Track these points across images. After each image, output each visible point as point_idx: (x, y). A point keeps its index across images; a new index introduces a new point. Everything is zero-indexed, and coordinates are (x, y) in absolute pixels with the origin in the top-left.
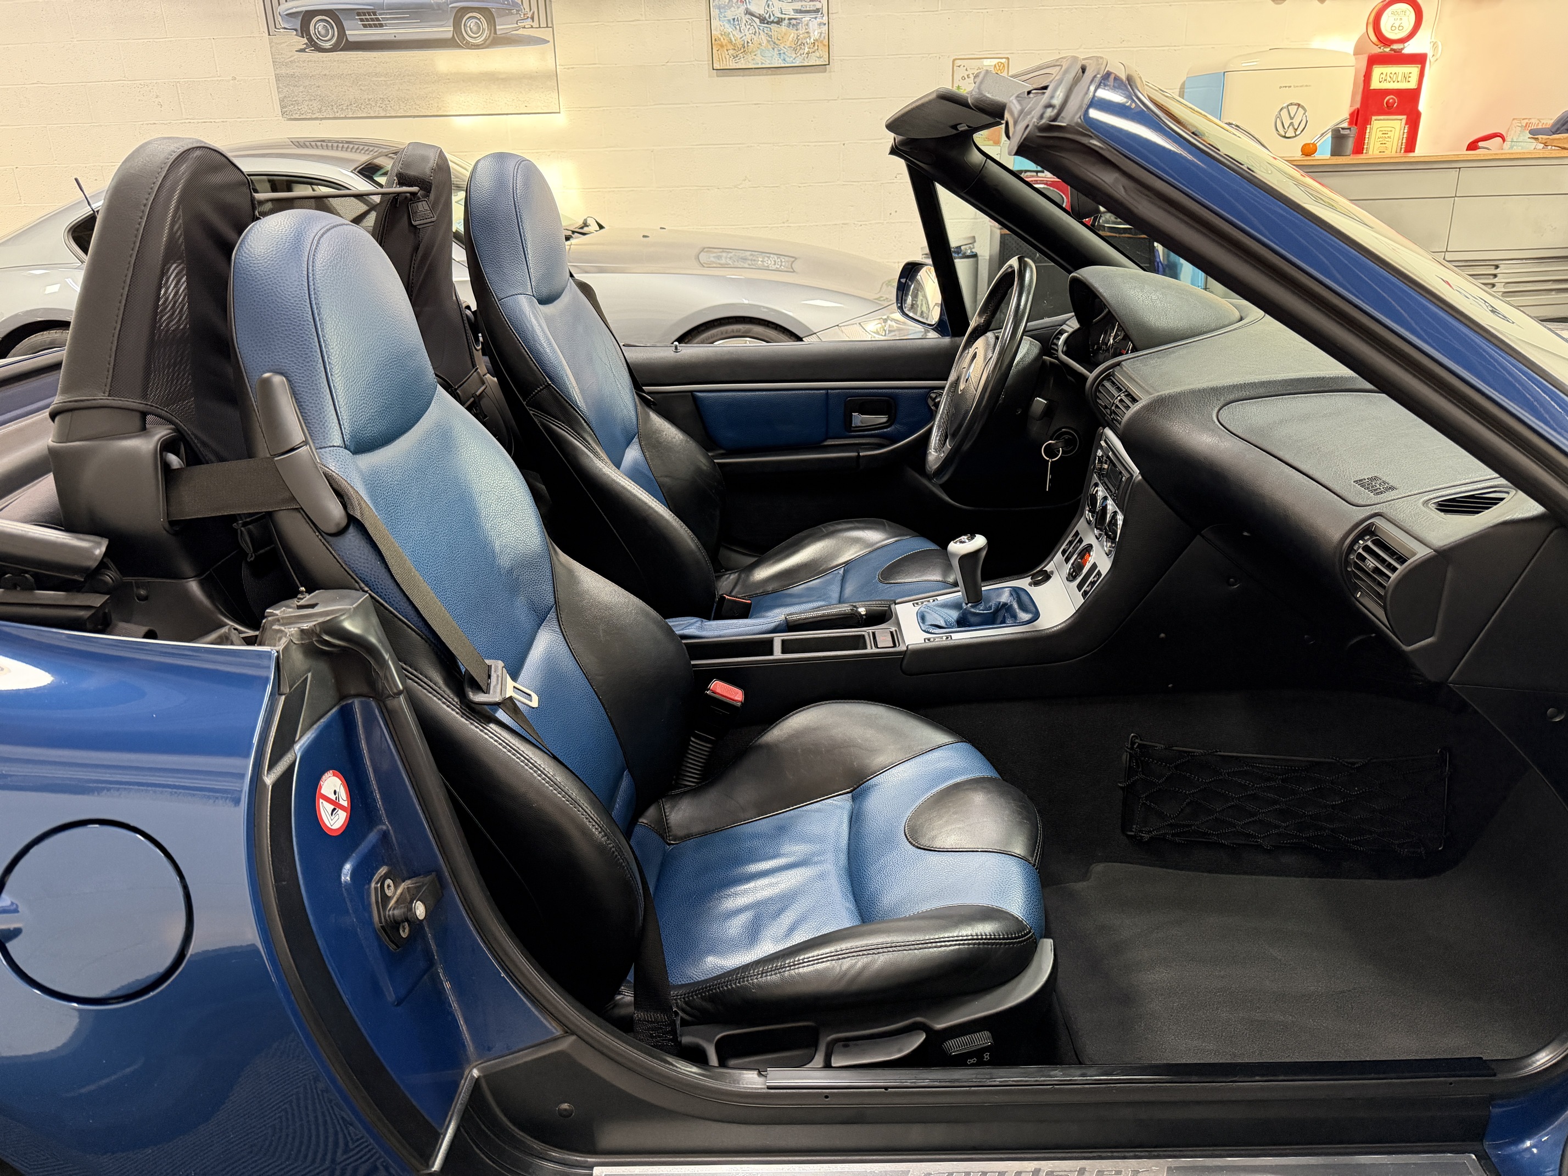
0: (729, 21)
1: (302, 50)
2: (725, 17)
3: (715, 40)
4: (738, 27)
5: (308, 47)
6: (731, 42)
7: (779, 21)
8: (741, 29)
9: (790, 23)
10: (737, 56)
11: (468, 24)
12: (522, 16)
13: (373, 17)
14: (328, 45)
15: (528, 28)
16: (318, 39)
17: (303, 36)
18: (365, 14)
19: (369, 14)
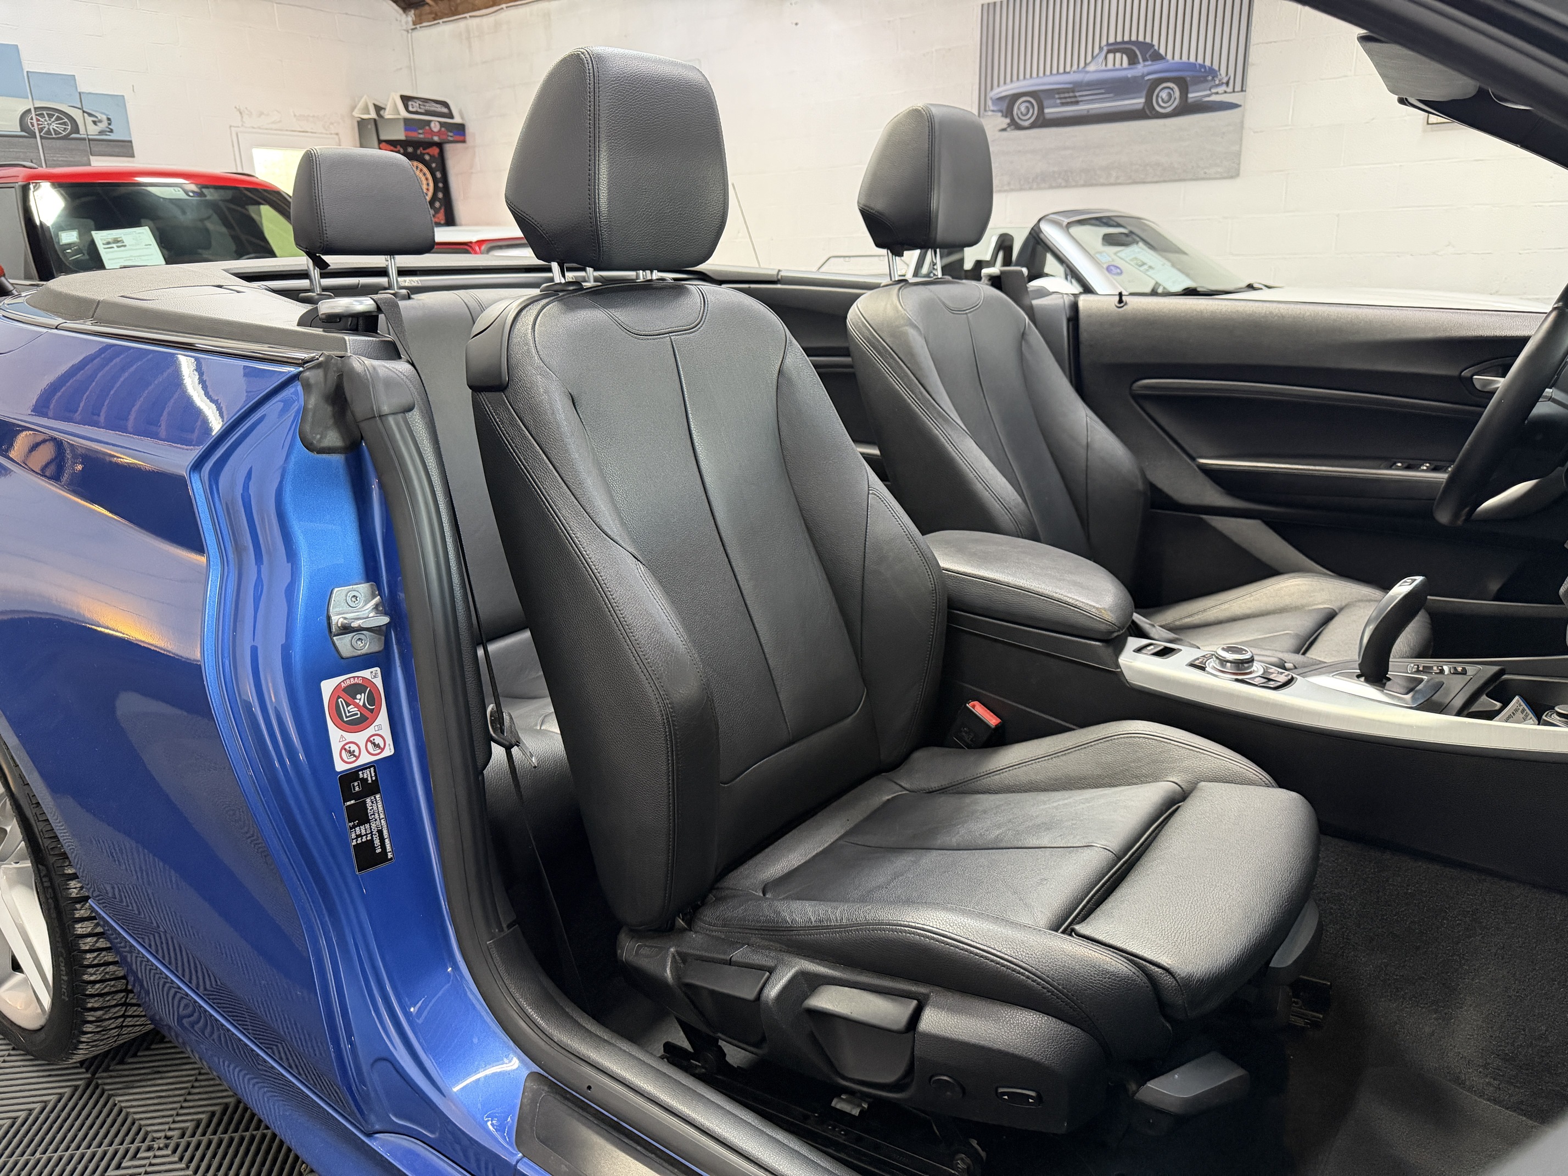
1: (1003, 130)
5: (1009, 125)
11: (1161, 94)
12: (1217, 82)
13: (1071, 94)
14: (1026, 124)
15: (1222, 94)
16: (1019, 118)
17: (1006, 117)
18: (1064, 93)
19: (1068, 92)
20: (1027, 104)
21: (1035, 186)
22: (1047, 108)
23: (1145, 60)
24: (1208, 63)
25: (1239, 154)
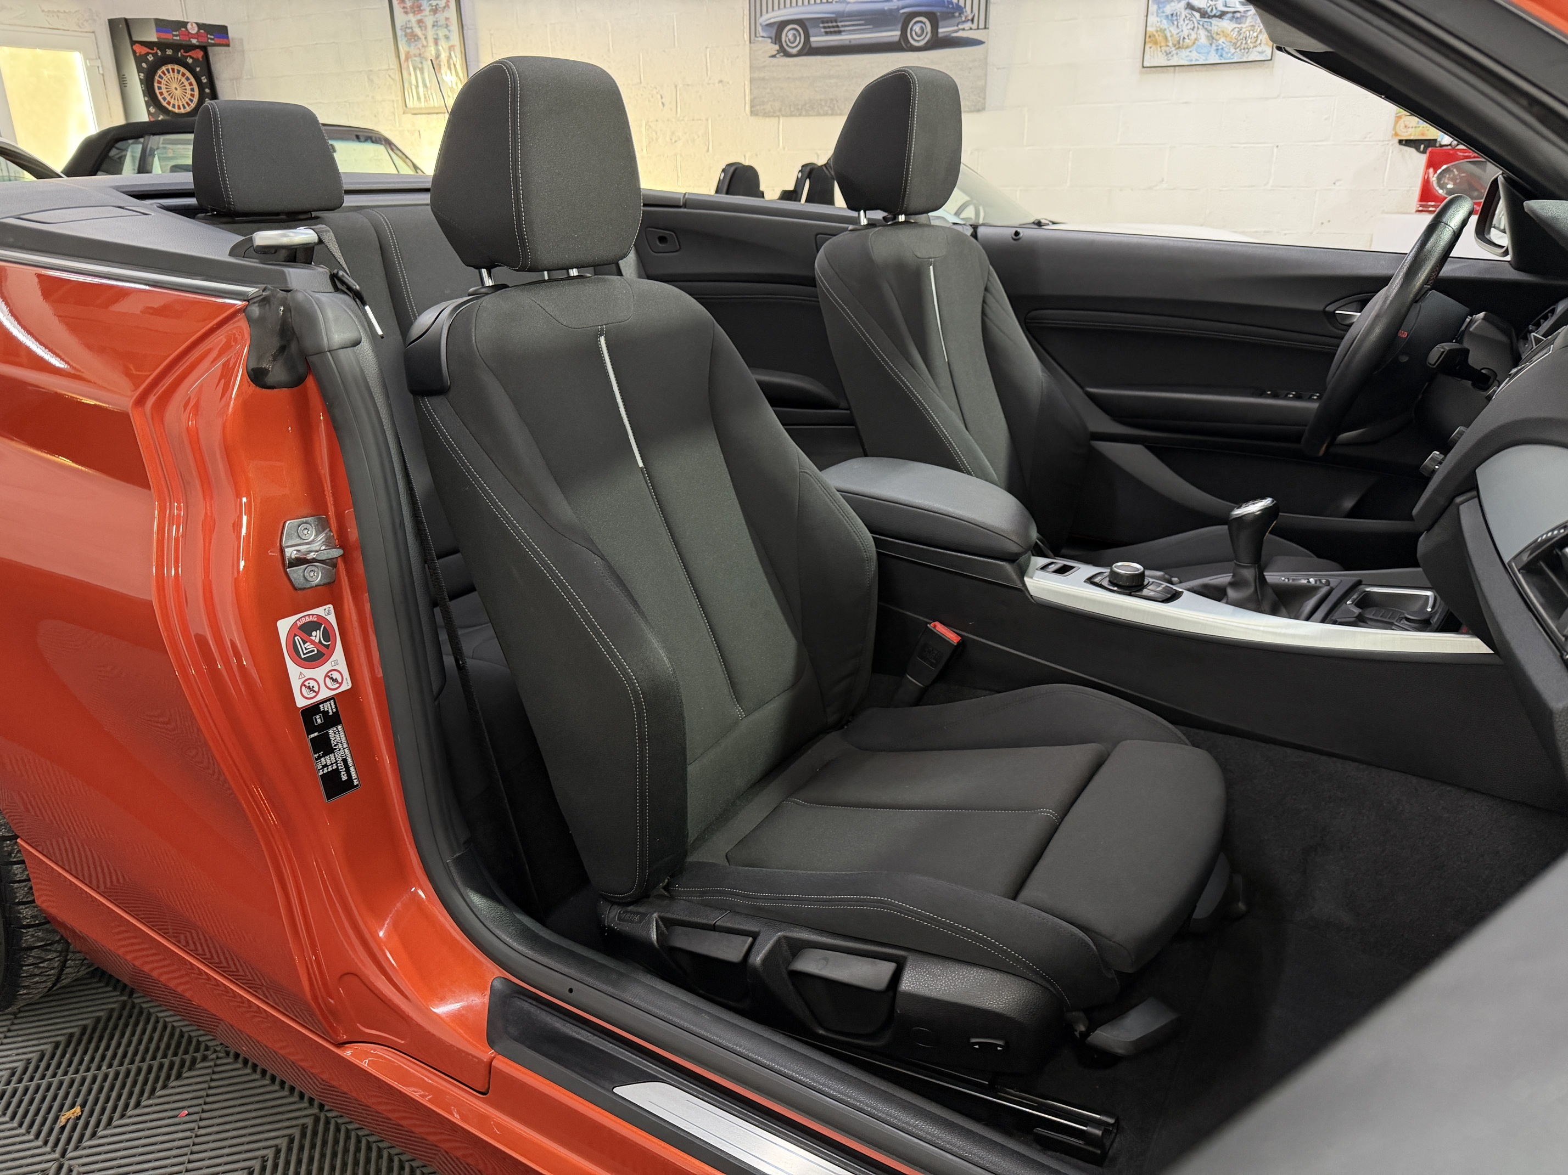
0: (1167, 16)
1: (774, 56)
2: (1163, 12)
3: (1150, 37)
4: (1176, 23)
6: (1166, 38)
7: (1222, 15)
8: (1179, 25)
9: (1233, 17)
10: (1170, 53)
11: (914, 28)
12: (963, 19)
13: (834, 24)
14: (794, 51)
15: (968, 30)
16: (787, 45)
17: (776, 44)
18: (827, 22)
19: (832, 22)
20: (795, 32)
21: (804, 113)
22: (813, 36)
25: (983, 90)
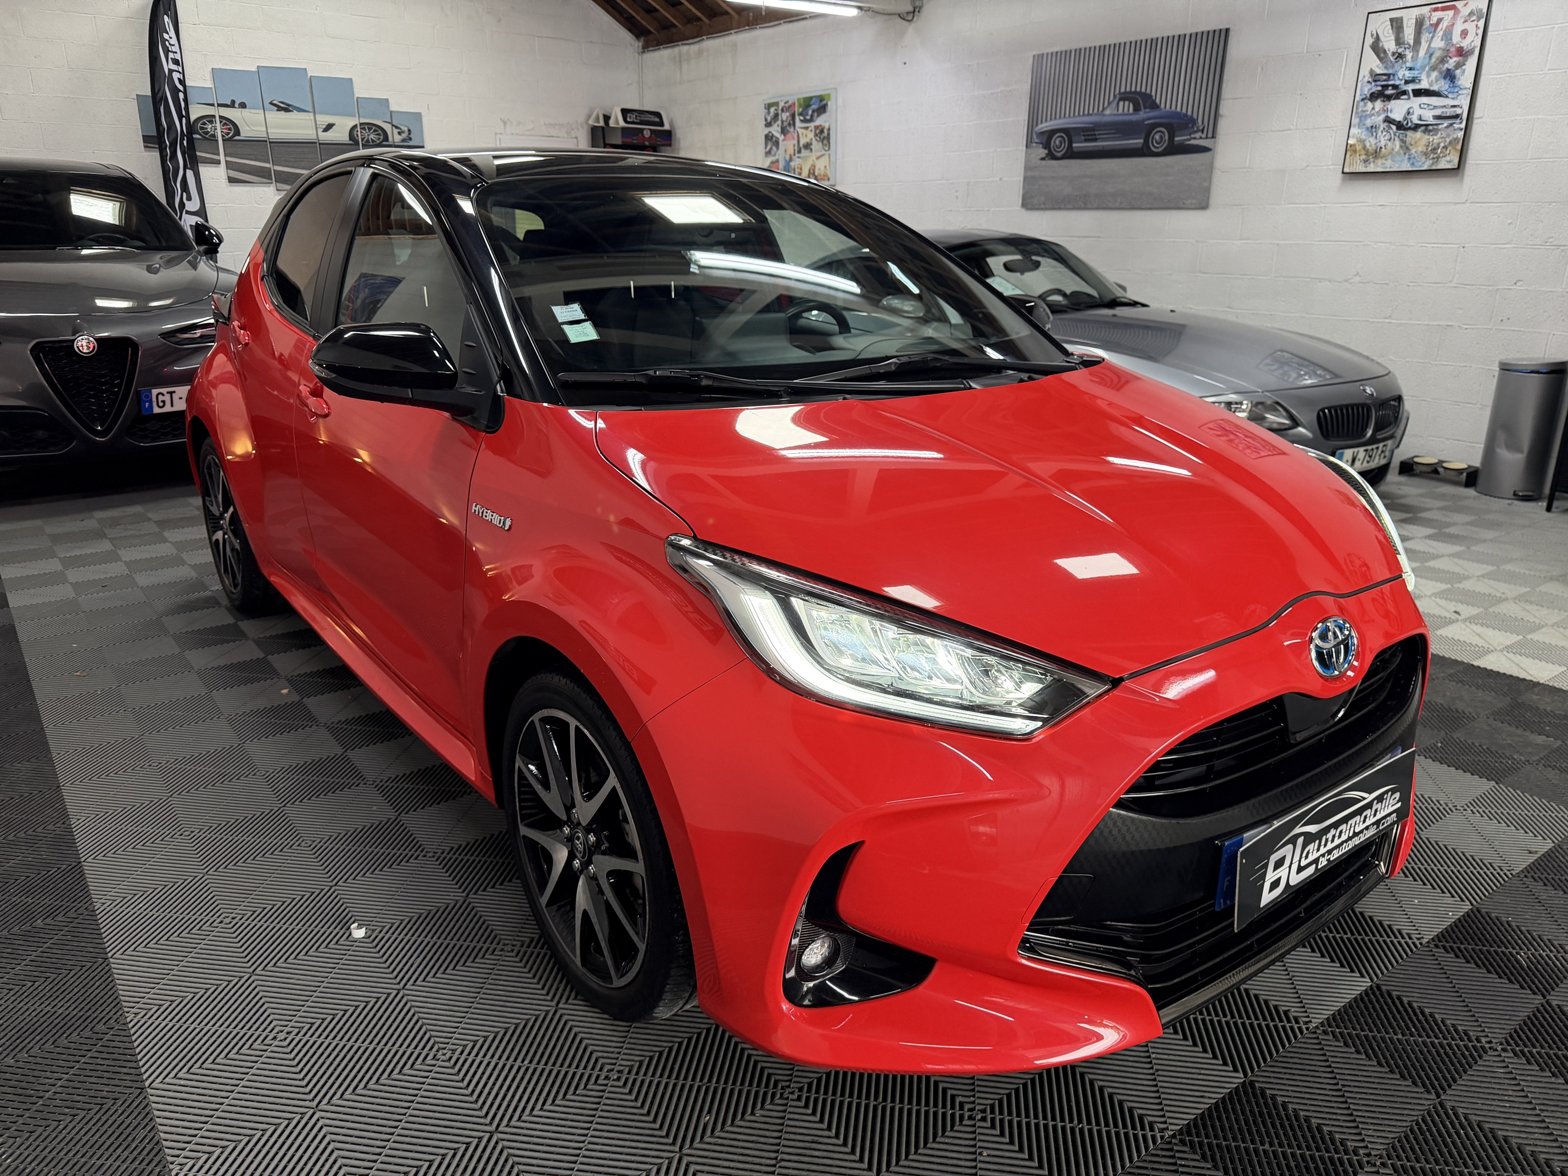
0: (1368, 128)
1: (1043, 159)
2: (1364, 125)
3: (1351, 146)
4: (1374, 134)
5: (1047, 155)
6: (1364, 148)
7: (1416, 127)
8: (1378, 135)
9: (1426, 129)
10: (1368, 161)
11: (1155, 137)
12: (1195, 129)
13: (1092, 133)
14: (1059, 155)
15: (1198, 139)
16: (1055, 150)
17: (1045, 148)
18: (1087, 131)
19: (1090, 131)
20: (1060, 139)
22: (1074, 143)
23: (1145, 108)
24: (1189, 113)
25: (1208, 189)
